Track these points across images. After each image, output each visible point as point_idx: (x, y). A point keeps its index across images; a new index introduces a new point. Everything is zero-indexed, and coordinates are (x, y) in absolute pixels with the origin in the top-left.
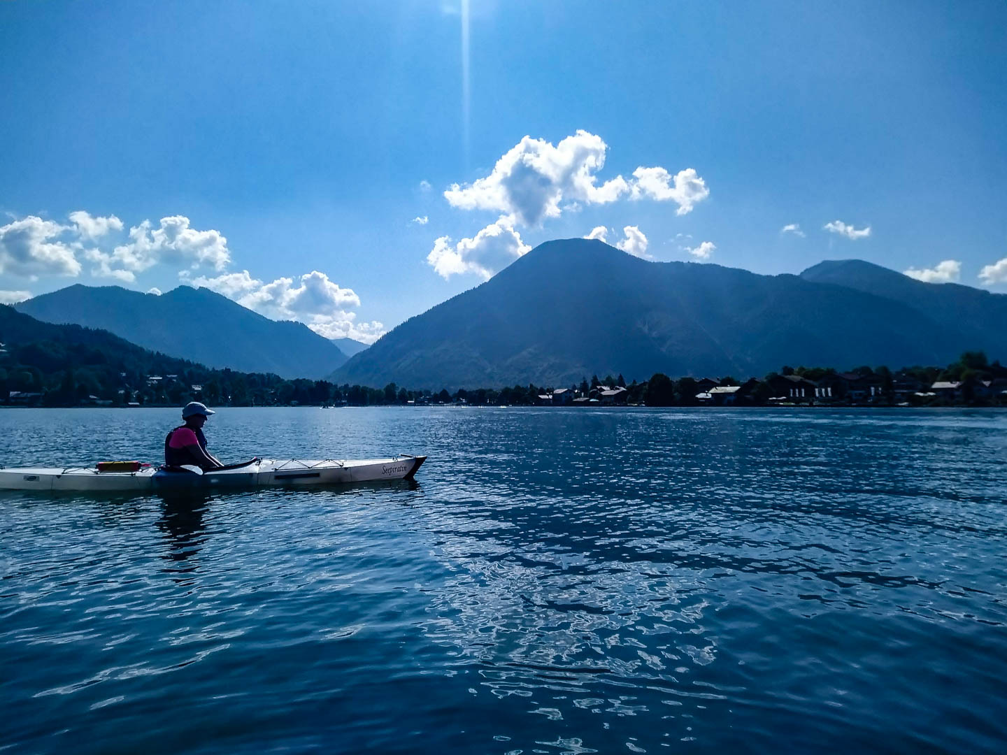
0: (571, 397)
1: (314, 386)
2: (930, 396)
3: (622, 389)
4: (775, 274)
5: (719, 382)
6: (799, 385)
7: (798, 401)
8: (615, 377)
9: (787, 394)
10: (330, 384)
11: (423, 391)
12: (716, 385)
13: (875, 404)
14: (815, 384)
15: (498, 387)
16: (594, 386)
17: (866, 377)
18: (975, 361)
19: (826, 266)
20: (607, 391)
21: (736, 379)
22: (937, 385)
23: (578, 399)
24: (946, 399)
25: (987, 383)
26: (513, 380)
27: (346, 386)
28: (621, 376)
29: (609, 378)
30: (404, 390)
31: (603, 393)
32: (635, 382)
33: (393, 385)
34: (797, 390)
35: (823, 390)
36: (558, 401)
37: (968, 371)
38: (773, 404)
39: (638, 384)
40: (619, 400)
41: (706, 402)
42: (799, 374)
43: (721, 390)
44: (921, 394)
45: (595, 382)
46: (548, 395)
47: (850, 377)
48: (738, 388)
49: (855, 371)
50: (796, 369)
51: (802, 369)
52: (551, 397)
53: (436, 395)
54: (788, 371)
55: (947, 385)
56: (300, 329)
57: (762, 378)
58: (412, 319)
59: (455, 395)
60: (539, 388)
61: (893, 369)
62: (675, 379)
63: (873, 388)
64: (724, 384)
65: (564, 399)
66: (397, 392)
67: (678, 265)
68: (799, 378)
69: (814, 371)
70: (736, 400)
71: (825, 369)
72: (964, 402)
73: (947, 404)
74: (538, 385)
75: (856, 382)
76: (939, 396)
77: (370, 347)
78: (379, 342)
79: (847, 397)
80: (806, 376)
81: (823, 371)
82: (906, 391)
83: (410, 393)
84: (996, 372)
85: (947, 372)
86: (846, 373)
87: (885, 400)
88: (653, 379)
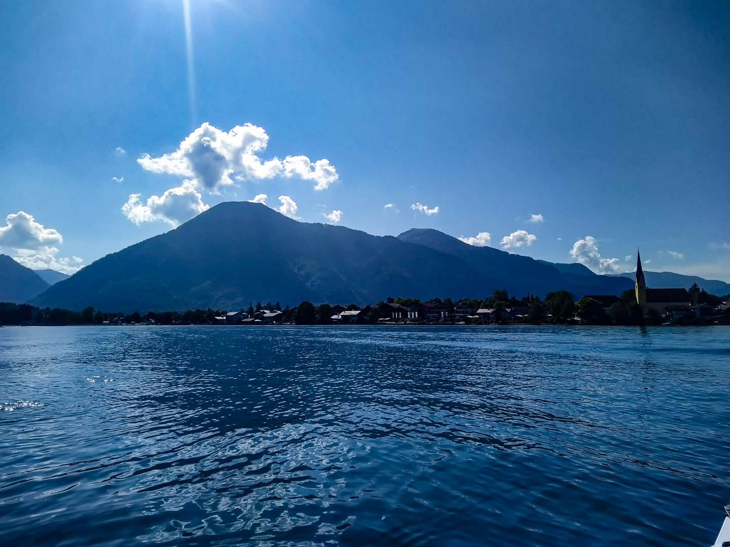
0: (240, 318)
2: (476, 318)
3: (279, 312)
4: (382, 236)
5: (346, 308)
7: (397, 320)
8: (273, 304)
9: (390, 316)
10: (32, 308)
11: (116, 313)
12: (345, 310)
13: (444, 323)
14: (408, 309)
16: (258, 310)
17: (439, 305)
18: (501, 296)
20: (268, 314)
21: (357, 306)
22: (480, 311)
23: (246, 320)
24: (485, 320)
25: (509, 310)
27: (48, 309)
28: (278, 302)
29: (269, 304)
30: (99, 312)
31: (265, 315)
34: (396, 314)
35: (413, 313)
36: (230, 321)
37: (497, 302)
38: (382, 323)
39: (290, 309)
40: (278, 319)
41: (338, 322)
42: (398, 302)
43: (347, 313)
44: (471, 317)
45: (259, 307)
47: (428, 305)
48: (359, 312)
49: (432, 301)
50: (396, 300)
51: (400, 299)
53: (128, 317)
54: (391, 300)
55: (486, 311)
56: (6, 260)
57: (374, 306)
59: (145, 317)
61: (454, 301)
62: (317, 305)
63: (442, 313)
64: (350, 309)
65: (235, 319)
66: (94, 314)
68: (398, 305)
69: (407, 301)
70: (358, 320)
71: (413, 300)
72: (496, 322)
73: (486, 323)
74: (215, 309)
75: (432, 308)
76: (482, 318)
77: (70, 277)
78: (79, 273)
79: (427, 318)
80: (402, 304)
81: (412, 300)
82: (462, 315)
83: (105, 315)
84: (513, 303)
85: (486, 303)
86: (427, 302)
87: (449, 320)
88: (301, 305)
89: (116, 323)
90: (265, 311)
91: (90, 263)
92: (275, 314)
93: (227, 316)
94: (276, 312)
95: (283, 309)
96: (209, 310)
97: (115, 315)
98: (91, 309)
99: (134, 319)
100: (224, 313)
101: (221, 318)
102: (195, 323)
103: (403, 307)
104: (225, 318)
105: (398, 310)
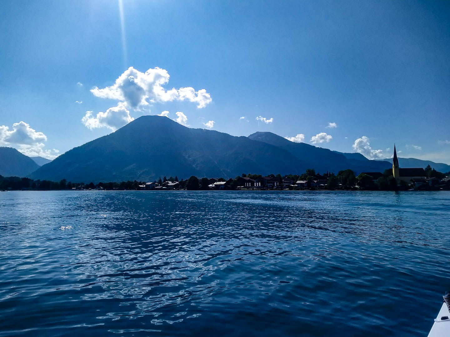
0: (154, 186)
1: (21, 180)
2: (296, 186)
3: (177, 183)
5: (217, 180)
7: (248, 188)
8: (174, 178)
9: (244, 185)
10: (30, 180)
11: (80, 183)
12: (216, 181)
13: (276, 189)
14: (254, 181)
17: (273, 179)
18: (311, 173)
19: (258, 134)
21: (224, 179)
22: (298, 182)
23: (157, 187)
24: (301, 187)
25: (316, 181)
27: (39, 180)
28: (176, 177)
29: (171, 178)
30: (70, 183)
31: (169, 184)
32: (182, 180)
34: (248, 183)
35: (257, 183)
36: (148, 188)
38: (239, 189)
39: (184, 181)
40: (176, 187)
41: (212, 188)
42: (248, 177)
43: (218, 183)
44: (293, 185)
45: (165, 180)
47: (267, 178)
48: (225, 182)
49: (269, 176)
50: (247, 175)
51: (250, 175)
54: (245, 176)
55: (302, 182)
56: (13, 152)
57: (234, 179)
58: (75, 149)
61: (282, 176)
62: (200, 178)
63: (275, 183)
64: (220, 181)
66: (67, 183)
68: (248, 178)
69: (254, 176)
70: (224, 188)
71: (258, 175)
72: (308, 189)
73: (302, 189)
74: (139, 181)
75: (269, 180)
76: (299, 186)
77: (51, 161)
78: (57, 159)
79: (266, 186)
80: (251, 178)
81: (257, 176)
82: (287, 184)
83: (73, 184)
84: (318, 177)
85: (302, 177)
86: (266, 177)
87: (280, 188)
88: (190, 178)
89: (80, 189)
90: (169, 182)
91: (63, 153)
92: (175, 184)
93: (146, 185)
94: (175, 183)
95: (179, 181)
96: (135, 181)
97: (79, 185)
98: (64, 180)
99: (91, 186)
100: (144, 183)
101: (142, 186)
102: (127, 189)
103: (251, 180)
104: (145, 186)
105: (249, 181)
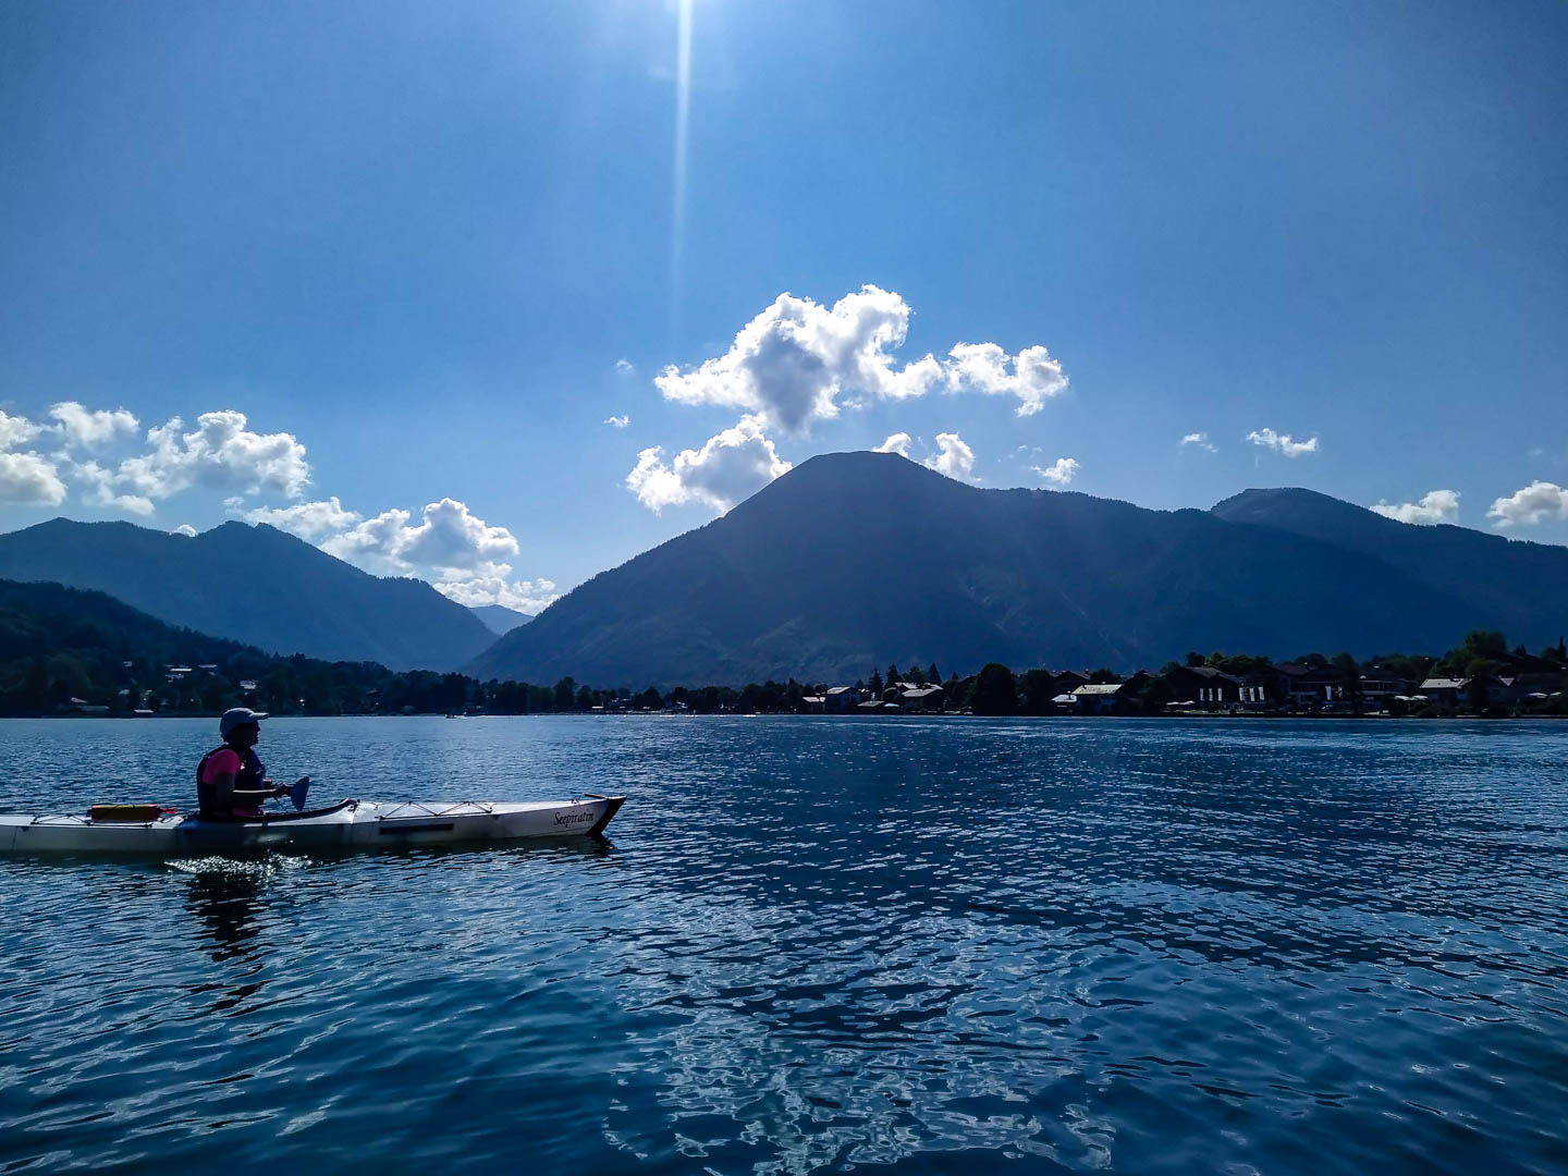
0: (854, 699)
1: (442, 681)
2: (1419, 700)
3: (937, 687)
4: (1172, 509)
5: (1088, 677)
6: (1214, 682)
7: (1213, 707)
8: (924, 668)
9: (1195, 697)
10: (467, 679)
11: (617, 689)
12: (1084, 682)
13: (1332, 713)
14: (1240, 680)
15: (738, 683)
16: (891, 683)
17: (1319, 671)
18: (1488, 646)
19: (1252, 498)
20: (912, 690)
21: (1115, 673)
22: (1429, 684)
23: (866, 704)
24: (1443, 706)
25: (1508, 681)
26: (763, 673)
27: (494, 681)
28: (934, 666)
29: (914, 669)
30: (586, 688)
31: (906, 694)
32: (955, 676)
33: (569, 680)
34: (1210, 690)
35: (1251, 690)
36: (835, 706)
37: (1476, 661)
38: (1174, 712)
39: (960, 681)
40: (931, 704)
41: (1067, 710)
42: (1213, 664)
43: (1091, 689)
44: (1405, 698)
45: (894, 677)
46: (818, 697)
47: (1290, 670)
48: (1117, 687)
49: (1300, 661)
50: (1209, 658)
51: (1218, 657)
52: (823, 699)
53: (638, 697)
54: (1197, 660)
55: (1445, 683)
56: (421, 590)
57: (1155, 671)
58: (601, 576)
59: (669, 697)
60: (804, 685)
61: (1360, 659)
62: (1020, 671)
63: (1328, 689)
64: (1097, 680)
65: (843, 703)
66: (576, 691)
67: (1022, 493)
68: (1212, 671)
69: (1236, 660)
70: (1117, 706)
71: (1253, 658)
72: (1473, 711)
73: (1445, 714)
74: (803, 681)
75: (1301, 677)
76: (1434, 701)
77: (532, 620)
78: (548, 611)
79: (1289, 702)
80: (1223, 668)
81: (1250, 660)
82: (1382, 693)
83: (596, 693)
84: (1521, 663)
85: (1445, 663)
86: (1287, 663)
87: (1349, 707)
88: (985, 671)
89: (615, 710)
90: (907, 685)
91: (568, 591)
92: (928, 691)
93: (826, 696)
94: (930, 687)
95: (944, 681)
96: (792, 681)
97: (613, 695)
99: (649, 701)
100: (821, 690)
101: (815, 699)
102: (764, 711)
103: (1227, 676)
